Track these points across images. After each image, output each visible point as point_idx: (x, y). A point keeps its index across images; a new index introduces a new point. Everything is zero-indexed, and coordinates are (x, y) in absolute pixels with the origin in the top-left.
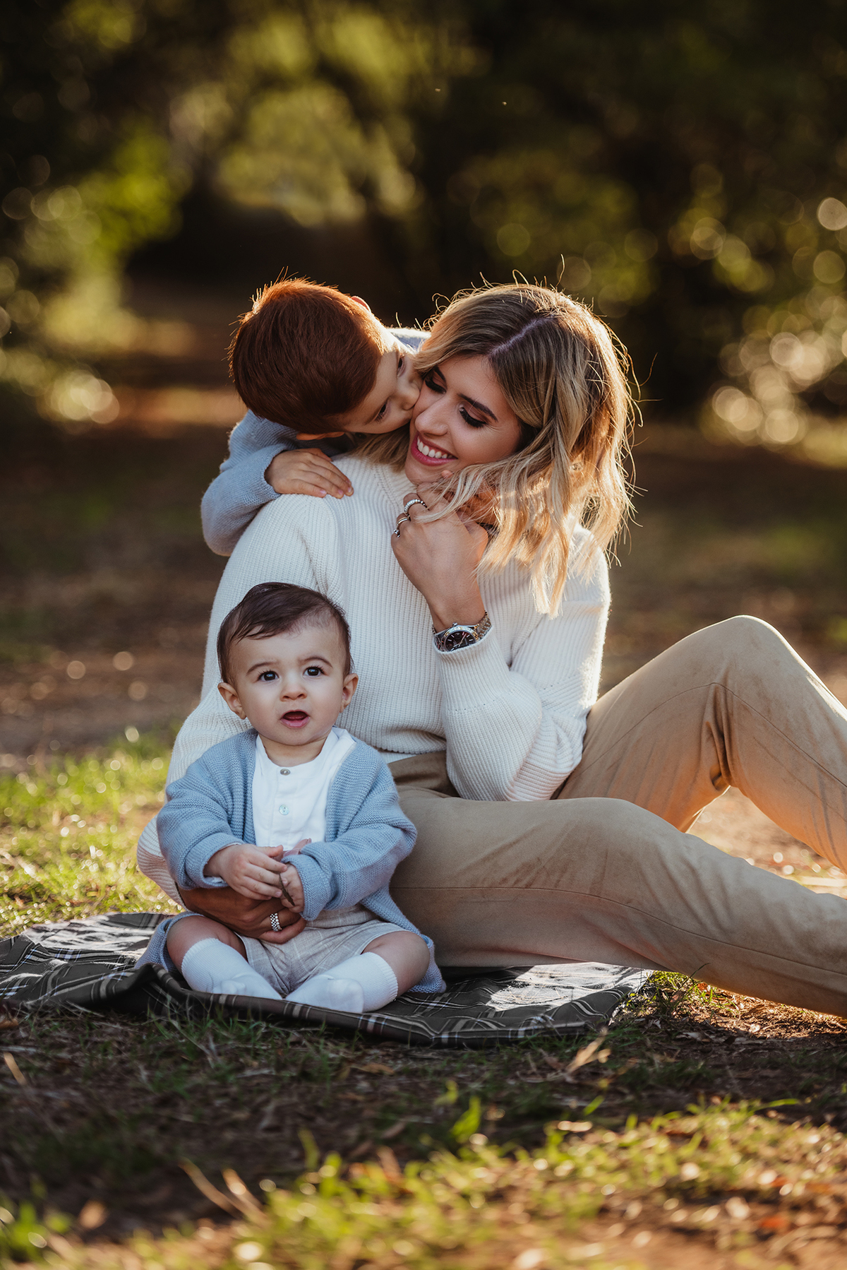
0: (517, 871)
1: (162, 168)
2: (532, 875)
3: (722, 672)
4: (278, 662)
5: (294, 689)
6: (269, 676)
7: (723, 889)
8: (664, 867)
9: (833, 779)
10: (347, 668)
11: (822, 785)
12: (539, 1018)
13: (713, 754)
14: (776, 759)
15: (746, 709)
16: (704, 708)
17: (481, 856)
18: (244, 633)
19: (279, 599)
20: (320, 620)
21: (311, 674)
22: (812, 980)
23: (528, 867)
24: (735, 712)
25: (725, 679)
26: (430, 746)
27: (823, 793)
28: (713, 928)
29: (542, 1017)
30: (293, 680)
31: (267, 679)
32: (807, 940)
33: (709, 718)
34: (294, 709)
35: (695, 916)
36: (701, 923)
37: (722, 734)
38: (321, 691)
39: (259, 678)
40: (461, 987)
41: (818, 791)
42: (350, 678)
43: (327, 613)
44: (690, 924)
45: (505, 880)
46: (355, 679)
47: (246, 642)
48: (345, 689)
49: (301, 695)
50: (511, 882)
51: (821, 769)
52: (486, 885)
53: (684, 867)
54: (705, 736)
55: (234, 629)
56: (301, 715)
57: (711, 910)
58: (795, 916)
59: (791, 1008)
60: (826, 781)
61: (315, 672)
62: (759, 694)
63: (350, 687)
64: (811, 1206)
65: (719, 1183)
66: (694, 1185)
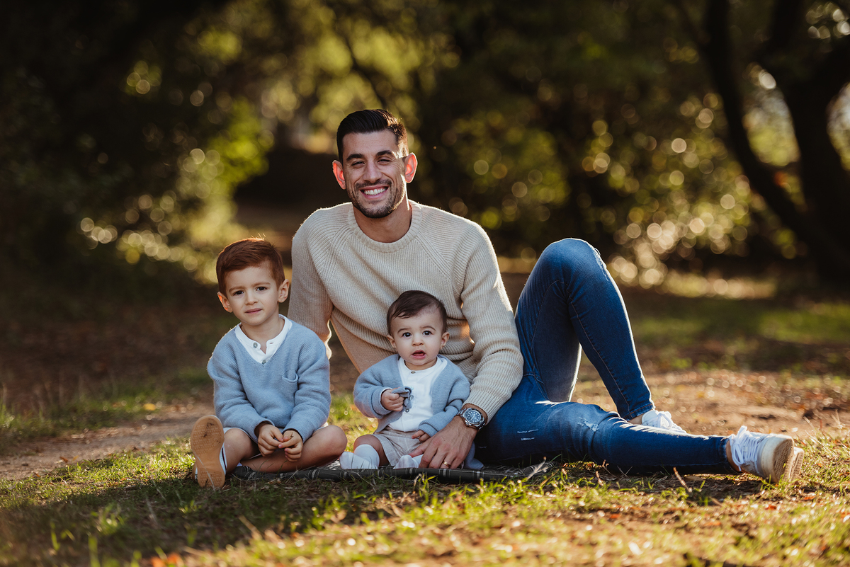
1: (257, 137)
4: (410, 328)
5: (418, 341)
6: (408, 335)
10: (444, 330)
18: (397, 314)
19: (413, 299)
21: (426, 334)
30: (418, 337)
31: (407, 336)
34: (418, 350)
38: (430, 342)
39: (403, 335)
42: (446, 334)
43: (435, 307)
46: (448, 335)
47: (397, 319)
48: (443, 339)
49: (422, 344)
55: (393, 313)
56: (422, 353)
61: (428, 333)
63: (446, 338)
64: (632, 513)
65: (594, 507)
66: (583, 507)
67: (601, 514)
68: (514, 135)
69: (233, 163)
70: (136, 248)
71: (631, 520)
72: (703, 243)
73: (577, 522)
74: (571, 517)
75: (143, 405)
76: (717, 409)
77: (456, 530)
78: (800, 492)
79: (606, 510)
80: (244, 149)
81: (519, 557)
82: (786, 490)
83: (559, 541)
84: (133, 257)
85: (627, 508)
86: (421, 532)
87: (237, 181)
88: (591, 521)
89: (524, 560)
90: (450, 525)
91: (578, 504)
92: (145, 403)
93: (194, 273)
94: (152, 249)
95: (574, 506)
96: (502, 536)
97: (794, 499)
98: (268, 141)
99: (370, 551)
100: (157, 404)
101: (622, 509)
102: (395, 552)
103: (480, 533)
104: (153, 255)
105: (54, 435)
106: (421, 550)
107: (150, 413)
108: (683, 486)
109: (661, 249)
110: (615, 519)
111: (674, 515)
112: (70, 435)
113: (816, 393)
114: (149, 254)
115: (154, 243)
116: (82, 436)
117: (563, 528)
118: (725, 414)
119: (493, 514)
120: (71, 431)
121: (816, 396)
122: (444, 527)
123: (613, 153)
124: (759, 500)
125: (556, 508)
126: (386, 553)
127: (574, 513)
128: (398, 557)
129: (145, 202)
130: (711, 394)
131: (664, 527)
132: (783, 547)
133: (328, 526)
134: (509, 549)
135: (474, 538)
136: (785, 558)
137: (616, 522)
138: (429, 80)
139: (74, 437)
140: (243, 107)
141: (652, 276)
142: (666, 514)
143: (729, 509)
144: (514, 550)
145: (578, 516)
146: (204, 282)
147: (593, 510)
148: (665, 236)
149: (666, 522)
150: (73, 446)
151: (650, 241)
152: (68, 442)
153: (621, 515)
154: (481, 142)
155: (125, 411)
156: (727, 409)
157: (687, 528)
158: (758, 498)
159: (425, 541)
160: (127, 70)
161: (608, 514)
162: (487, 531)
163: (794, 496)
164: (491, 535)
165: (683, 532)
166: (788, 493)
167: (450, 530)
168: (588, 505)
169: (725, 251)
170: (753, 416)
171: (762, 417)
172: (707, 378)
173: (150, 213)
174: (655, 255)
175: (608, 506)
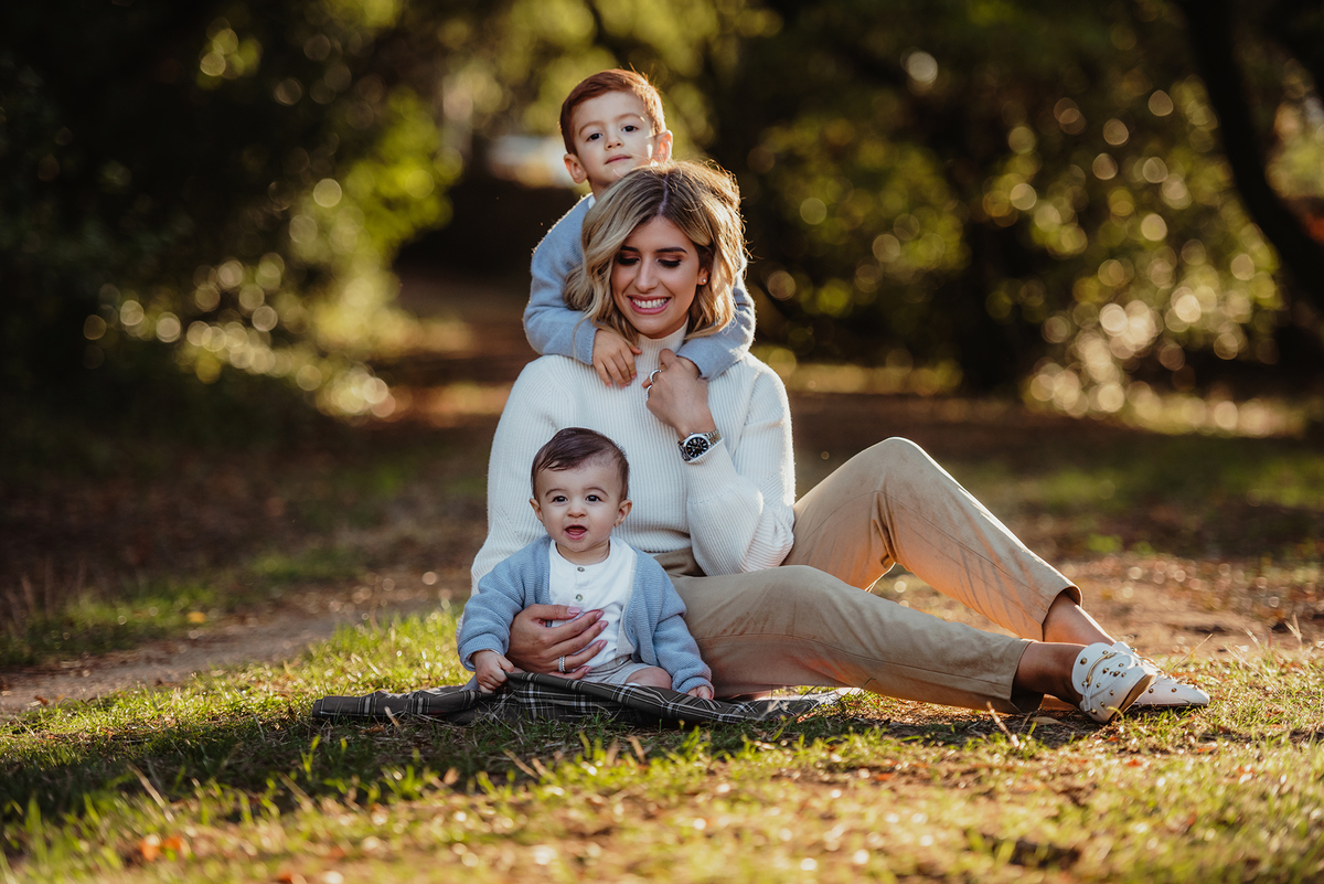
0: (733, 624)
1: (431, 156)
2: (744, 625)
3: (882, 482)
4: (566, 490)
5: (576, 510)
6: (562, 499)
7: (881, 622)
8: (837, 610)
9: (971, 552)
10: (624, 495)
11: (964, 558)
12: (742, 707)
13: (880, 543)
14: (928, 542)
15: (902, 508)
16: (871, 509)
17: (707, 615)
18: (546, 464)
19: (574, 442)
20: (602, 461)
21: (591, 500)
22: (946, 684)
23: (741, 620)
24: (895, 511)
25: (885, 487)
26: (674, 544)
27: (965, 563)
28: (874, 652)
29: (746, 707)
30: (577, 504)
31: (560, 501)
32: (941, 654)
33: (875, 516)
34: (576, 524)
35: (862, 644)
36: (866, 649)
37: (886, 529)
38: (598, 513)
39: (553, 499)
40: (688, 699)
41: (961, 562)
42: (625, 502)
43: (610, 455)
44: (859, 650)
45: (725, 631)
46: (630, 504)
48: (621, 510)
49: (582, 515)
50: (729, 632)
51: (962, 546)
52: (712, 636)
53: (851, 609)
54: (873, 530)
55: (541, 461)
56: (582, 529)
57: (873, 638)
58: (933, 639)
59: (935, 706)
60: (966, 554)
61: (593, 499)
62: (911, 496)
63: (625, 509)
64: (914, 773)
65: (854, 763)
66: (837, 764)
67: (864, 774)
68: (873, 154)
69: (393, 204)
70: (213, 355)
71: (908, 783)
72: (1200, 341)
73: (824, 786)
74: (816, 779)
75: (185, 614)
76: (1129, 618)
77: (628, 798)
78: (1192, 740)
79: (872, 769)
80: (411, 179)
81: (709, 836)
82: (1170, 738)
83: (783, 813)
84: (207, 370)
85: (906, 765)
86: (572, 800)
87: (397, 237)
88: (844, 785)
89: (717, 841)
90: (619, 791)
91: (829, 759)
92: (190, 611)
93: (313, 395)
94: (242, 358)
95: (822, 761)
96: (695, 806)
97: (1181, 751)
98: (452, 164)
99: (485, 828)
100: (211, 613)
101: (898, 767)
102: (523, 830)
103: (663, 803)
104: (244, 365)
105: (31, 662)
106: (561, 827)
107: (195, 626)
108: (1002, 732)
109: (1127, 350)
110: (884, 781)
111: (977, 776)
112: (58, 662)
113: (1308, 592)
114: (237, 365)
115: (248, 345)
116: (77, 664)
117: (796, 795)
118: (1140, 624)
119: (690, 775)
120: (60, 656)
121: (1307, 596)
122: (608, 793)
123: (1042, 185)
124: (1123, 754)
125: (795, 765)
126: (508, 832)
127: (821, 773)
128: (526, 837)
129: (230, 274)
130: (1126, 593)
131: (956, 792)
132: (1129, 819)
133: (427, 793)
134: (700, 824)
135: (652, 808)
136: (1124, 836)
137: (885, 786)
138: (730, 56)
139: (65, 665)
140: (406, 105)
141: (1110, 398)
142: (963, 774)
143: (1065, 766)
144: (707, 826)
145: (826, 777)
146: (332, 412)
147: (850, 769)
148: (1131, 327)
149: (962, 785)
150: (60, 679)
151: (1107, 337)
152: (53, 672)
153: (895, 774)
154: (813, 167)
155: (153, 624)
156: (1146, 618)
157: (990, 795)
158: (1121, 751)
159: (574, 814)
160: (200, 47)
161: (876, 774)
162: (674, 799)
163: (1181, 747)
164: (680, 803)
165: (982, 800)
166: (1173, 742)
167: (618, 798)
168: (846, 760)
169: (1238, 354)
170: (1187, 629)
171: (1202, 631)
172: (1130, 567)
173: (238, 294)
174: (1116, 361)
175: (877, 763)
